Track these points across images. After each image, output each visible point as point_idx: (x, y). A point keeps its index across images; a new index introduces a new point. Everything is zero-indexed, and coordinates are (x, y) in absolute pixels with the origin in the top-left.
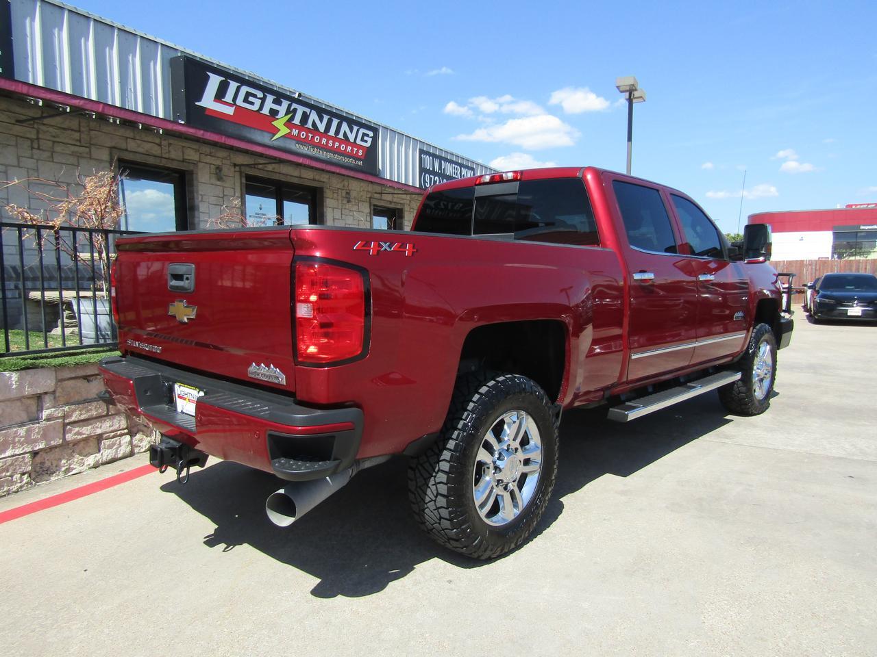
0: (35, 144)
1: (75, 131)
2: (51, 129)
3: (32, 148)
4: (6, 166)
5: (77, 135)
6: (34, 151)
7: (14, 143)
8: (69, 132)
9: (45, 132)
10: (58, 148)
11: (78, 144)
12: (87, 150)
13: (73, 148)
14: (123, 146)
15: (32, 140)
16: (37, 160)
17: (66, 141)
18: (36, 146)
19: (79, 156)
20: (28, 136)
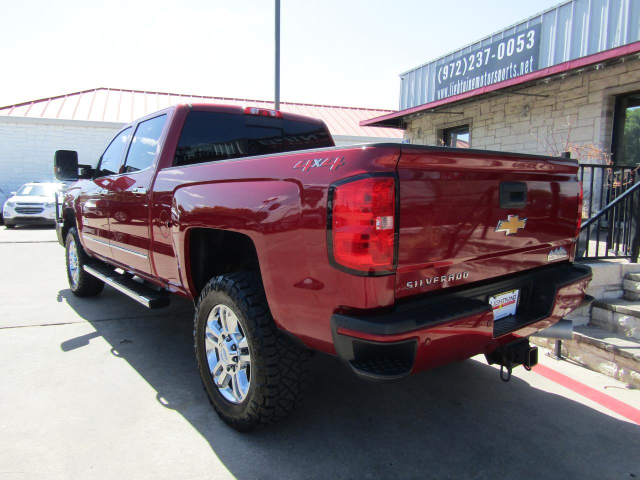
0: (554, 107)
1: (578, 87)
2: (564, 93)
3: (552, 111)
4: (538, 127)
5: (580, 90)
6: (554, 112)
7: (543, 112)
8: (575, 90)
9: (559, 97)
10: (566, 106)
11: (581, 96)
12: (586, 98)
13: (576, 101)
14: (616, 83)
15: (552, 106)
16: (553, 118)
17: (572, 98)
18: (554, 109)
19: (579, 106)
20: (551, 103)
